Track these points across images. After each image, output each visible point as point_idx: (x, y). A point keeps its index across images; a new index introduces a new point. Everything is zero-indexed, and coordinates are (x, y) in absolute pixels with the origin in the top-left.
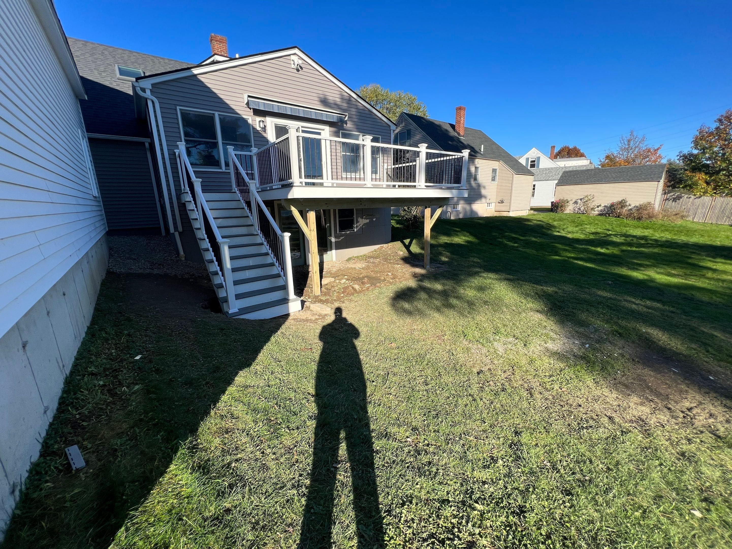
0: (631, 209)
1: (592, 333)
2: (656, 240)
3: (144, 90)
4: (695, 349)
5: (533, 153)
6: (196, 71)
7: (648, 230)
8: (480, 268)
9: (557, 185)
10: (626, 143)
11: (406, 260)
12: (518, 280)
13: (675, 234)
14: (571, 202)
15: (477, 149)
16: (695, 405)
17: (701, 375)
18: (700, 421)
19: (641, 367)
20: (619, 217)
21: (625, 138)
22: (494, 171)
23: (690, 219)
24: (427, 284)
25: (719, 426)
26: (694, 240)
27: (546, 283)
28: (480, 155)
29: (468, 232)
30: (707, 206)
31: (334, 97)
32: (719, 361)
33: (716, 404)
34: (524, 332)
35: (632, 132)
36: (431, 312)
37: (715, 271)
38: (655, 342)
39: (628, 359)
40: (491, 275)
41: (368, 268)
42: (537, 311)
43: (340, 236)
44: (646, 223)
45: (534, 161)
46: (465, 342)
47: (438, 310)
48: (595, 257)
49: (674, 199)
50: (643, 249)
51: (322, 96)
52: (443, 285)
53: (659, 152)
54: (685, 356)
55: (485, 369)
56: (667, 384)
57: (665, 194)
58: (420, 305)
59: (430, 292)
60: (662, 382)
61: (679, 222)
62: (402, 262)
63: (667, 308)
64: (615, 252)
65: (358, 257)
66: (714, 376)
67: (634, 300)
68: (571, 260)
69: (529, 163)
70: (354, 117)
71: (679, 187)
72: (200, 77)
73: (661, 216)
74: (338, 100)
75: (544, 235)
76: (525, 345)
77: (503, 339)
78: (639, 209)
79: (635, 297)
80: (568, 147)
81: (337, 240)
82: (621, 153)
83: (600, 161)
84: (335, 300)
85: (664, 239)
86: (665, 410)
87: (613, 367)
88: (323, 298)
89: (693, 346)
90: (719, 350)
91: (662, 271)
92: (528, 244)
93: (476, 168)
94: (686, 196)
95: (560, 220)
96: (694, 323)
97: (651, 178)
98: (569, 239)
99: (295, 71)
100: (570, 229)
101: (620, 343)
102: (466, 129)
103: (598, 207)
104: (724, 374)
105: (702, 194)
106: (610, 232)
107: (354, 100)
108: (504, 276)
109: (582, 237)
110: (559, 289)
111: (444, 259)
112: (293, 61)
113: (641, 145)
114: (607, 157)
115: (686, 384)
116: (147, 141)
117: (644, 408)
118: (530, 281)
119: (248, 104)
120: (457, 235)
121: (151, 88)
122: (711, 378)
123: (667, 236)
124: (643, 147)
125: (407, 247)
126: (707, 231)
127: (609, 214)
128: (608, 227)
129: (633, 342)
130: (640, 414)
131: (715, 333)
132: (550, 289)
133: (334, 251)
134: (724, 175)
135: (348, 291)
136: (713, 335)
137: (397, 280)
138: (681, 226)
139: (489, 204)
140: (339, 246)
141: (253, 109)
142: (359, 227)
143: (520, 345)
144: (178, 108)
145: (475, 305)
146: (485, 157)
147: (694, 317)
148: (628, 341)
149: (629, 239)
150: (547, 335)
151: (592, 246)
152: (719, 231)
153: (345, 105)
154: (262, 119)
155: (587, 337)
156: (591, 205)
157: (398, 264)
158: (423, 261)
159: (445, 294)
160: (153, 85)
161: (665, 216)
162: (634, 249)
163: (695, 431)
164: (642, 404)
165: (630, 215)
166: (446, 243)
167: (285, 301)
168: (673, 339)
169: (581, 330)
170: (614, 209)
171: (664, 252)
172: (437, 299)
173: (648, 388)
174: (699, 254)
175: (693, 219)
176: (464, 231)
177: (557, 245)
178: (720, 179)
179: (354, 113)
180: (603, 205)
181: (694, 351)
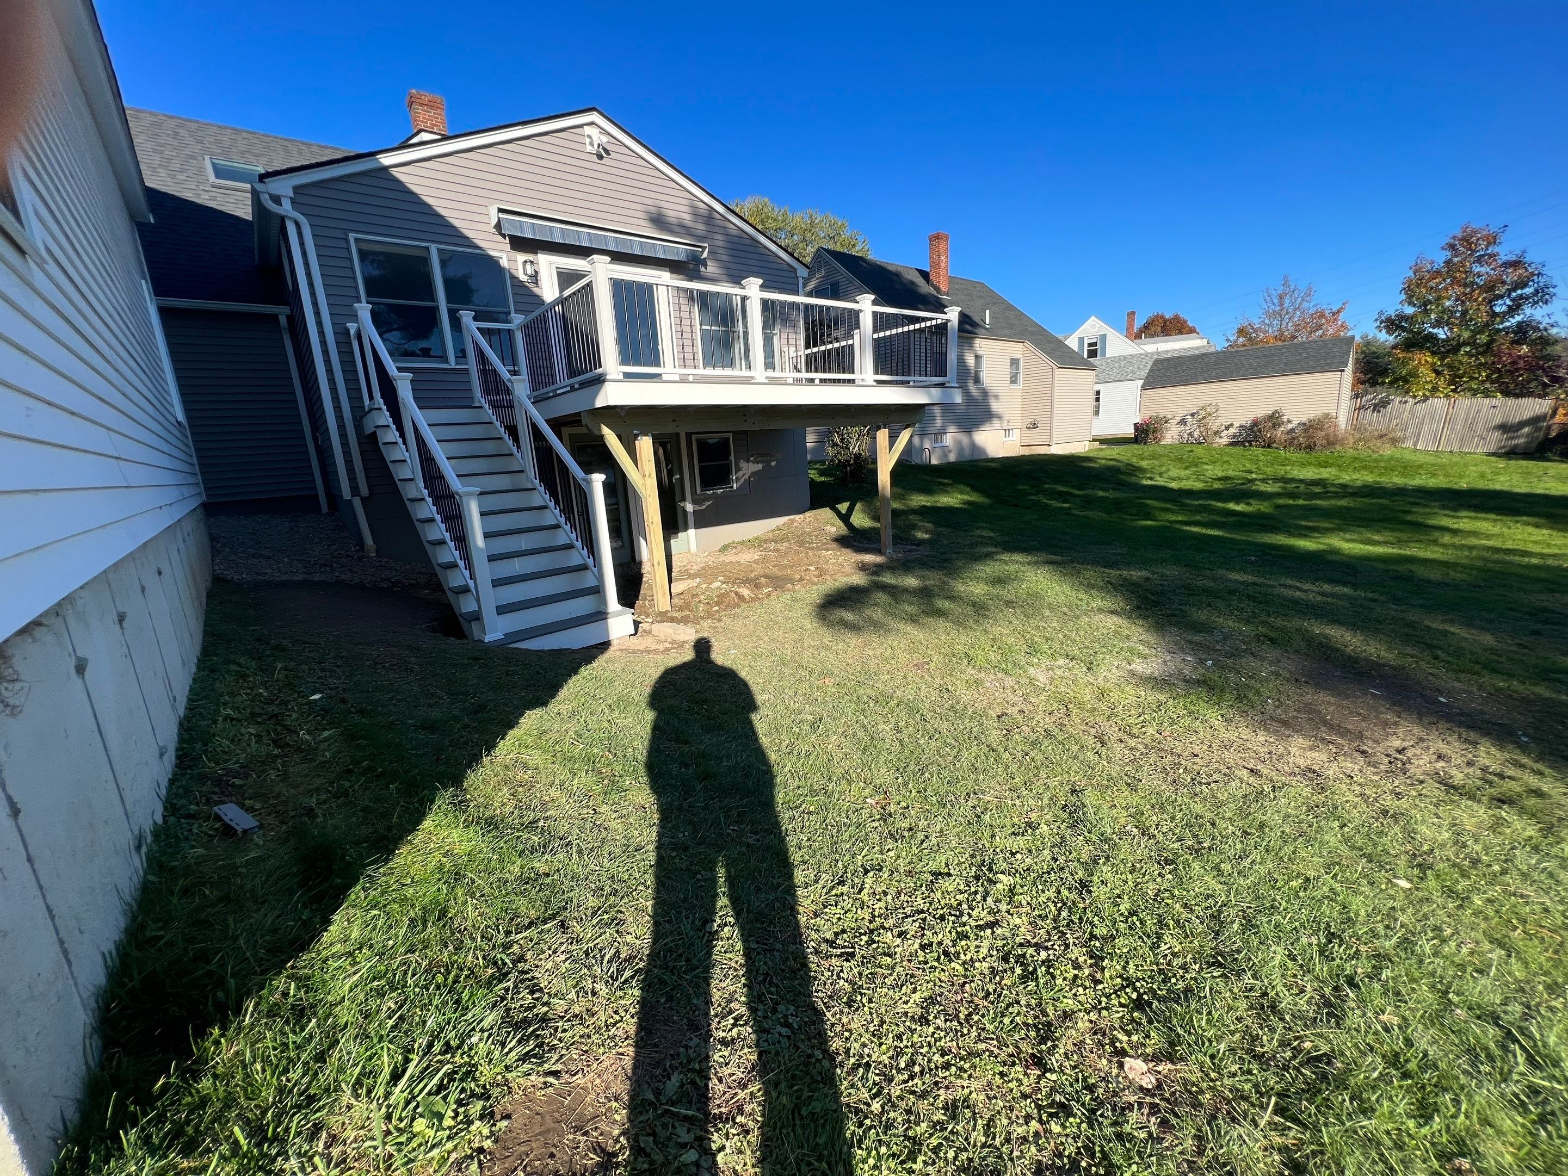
0: (1292, 430)
1: (1218, 642)
2: (1344, 486)
3: (277, 200)
4: (1412, 656)
5: (1092, 328)
6: (386, 160)
7: (1328, 470)
8: (996, 546)
9: (1145, 387)
10: (1276, 301)
11: (842, 541)
12: (1072, 562)
13: (1381, 475)
14: (1174, 422)
15: (977, 319)
16: (1412, 743)
17: (1422, 696)
18: (1419, 766)
19: (1311, 690)
20: (1269, 446)
21: (1274, 293)
22: (1014, 362)
23: (1409, 444)
24: (888, 579)
25: (1454, 772)
26: (1417, 481)
27: (1128, 565)
28: (983, 331)
29: (968, 485)
30: (1440, 418)
31: (678, 211)
32: (1456, 672)
33: (1449, 739)
34: (1087, 648)
35: (1286, 279)
36: (901, 626)
37: (1455, 532)
38: (1338, 650)
39: (1288, 680)
40: (1016, 557)
41: (765, 560)
42: (1112, 612)
43: (704, 500)
44: (1323, 455)
45: (1095, 344)
46: (970, 670)
47: (913, 620)
48: (1224, 519)
49: (1375, 405)
50: (1319, 502)
51: (652, 209)
52: (923, 578)
53: (1342, 316)
54: (1394, 668)
55: (1011, 711)
56: (1359, 714)
57: (1357, 397)
58: (877, 614)
59: (895, 592)
60: (1351, 713)
61: (1388, 451)
62: (835, 545)
63: (1363, 594)
64: (1262, 509)
65: (742, 543)
66: (1447, 697)
67: (1298, 584)
68: (1178, 526)
69: (1086, 348)
70: (721, 251)
71: (1383, 383)
72: (395, 172)
73: (1351, 441)
74: (687, 218)
75: (1121, 485)
76: (1089, 669)
77: (1046, 662)
78: (1309, 427)
79: (1299, 579)
80: (1162, 317)
81: (698, 508)
82: (1267, 321)
83: (1228, 340)
84: (702, 618)
85: (1359, 483)
86: (1356, 754)
87: (1258, 693)
88: (678, 615)
89: (1409, 650)
90: (1458, 653)
91: (1355, 536)
92: (1089, 502)
93: (978, 357)
94: (1398, 399)
95: (1154, 457)
96: (1413, 615)
97: (1327, 364)
98: (1172, 490)
99: (595, 159)
100: (1174, 473)
101: (1273, 654)
102: (952, 280)
103: (1227, 428)
104: (1465, 691)
105: (1428, 393)
106: (1254, 476)
107: (718, 216)
108: (1043, 557)
109: (1198, 486)
110: (1154, 573)
111: (921, 535)
112: (589, 136)
113: (1305, 305)
114: (1241, 332)
115: (1395, 712)
116: (282, 312)
117: (1317, 754)
118: (1095, 563)
119: (498, 226)
120: (946, 492)
121: (292, 195)
122: (1442, 699)
123: (1367, 477)
124: (1310, 307)
125: (845, 518)
126: (1443, 466)
127: (1250, 442)
128: (1248, 466)
129: (1297, 652)
130: (1309, 762)
131: (1452, 629)
132: (1136, 574)
133: (692, 532)
134: (1468, 354)
135: (727, 600)
136: (1446, 631)
137: (828, 577)
138: (1391, 458)
139: (1008, 431)
140: (703, 521)
141: (511, 237)
142: (742, 481)
143: (1079, 670)
144: (352, 236)
145: (988, 609)
146: (994, 334)
147: (1414, 606)
148: (1287, 651)
149: (1290, 486)
150: (1130, 650)
151: (1219, 501)
152: (1466, 465)
153: (701, 227)
154: (530, 257)
155: (1209, 649)
156: (1214, 425)
157: (827, 550)
158: (879, 541)
159: (925, 594)
160: (296, 189)
161: (1360, 440)
162: (1301, 502)
163: (1408, 781)
164: (1312, 748)
165: (1291, 441)
166: (925, 507)
167: (600, 615)
168: (1371, 642)
169: (1197, 638)
170: (1260, 431)
171: (1358, 505)
172: (910, 604)
173: (1325, 723)
174: (1426, 506)
175: (1415, 445)
176: (960, 483)
177: (1148, 502)
178: (1461, 363)
179: (721, 244)
180: (1236, 424)
181: (1410, 660)
